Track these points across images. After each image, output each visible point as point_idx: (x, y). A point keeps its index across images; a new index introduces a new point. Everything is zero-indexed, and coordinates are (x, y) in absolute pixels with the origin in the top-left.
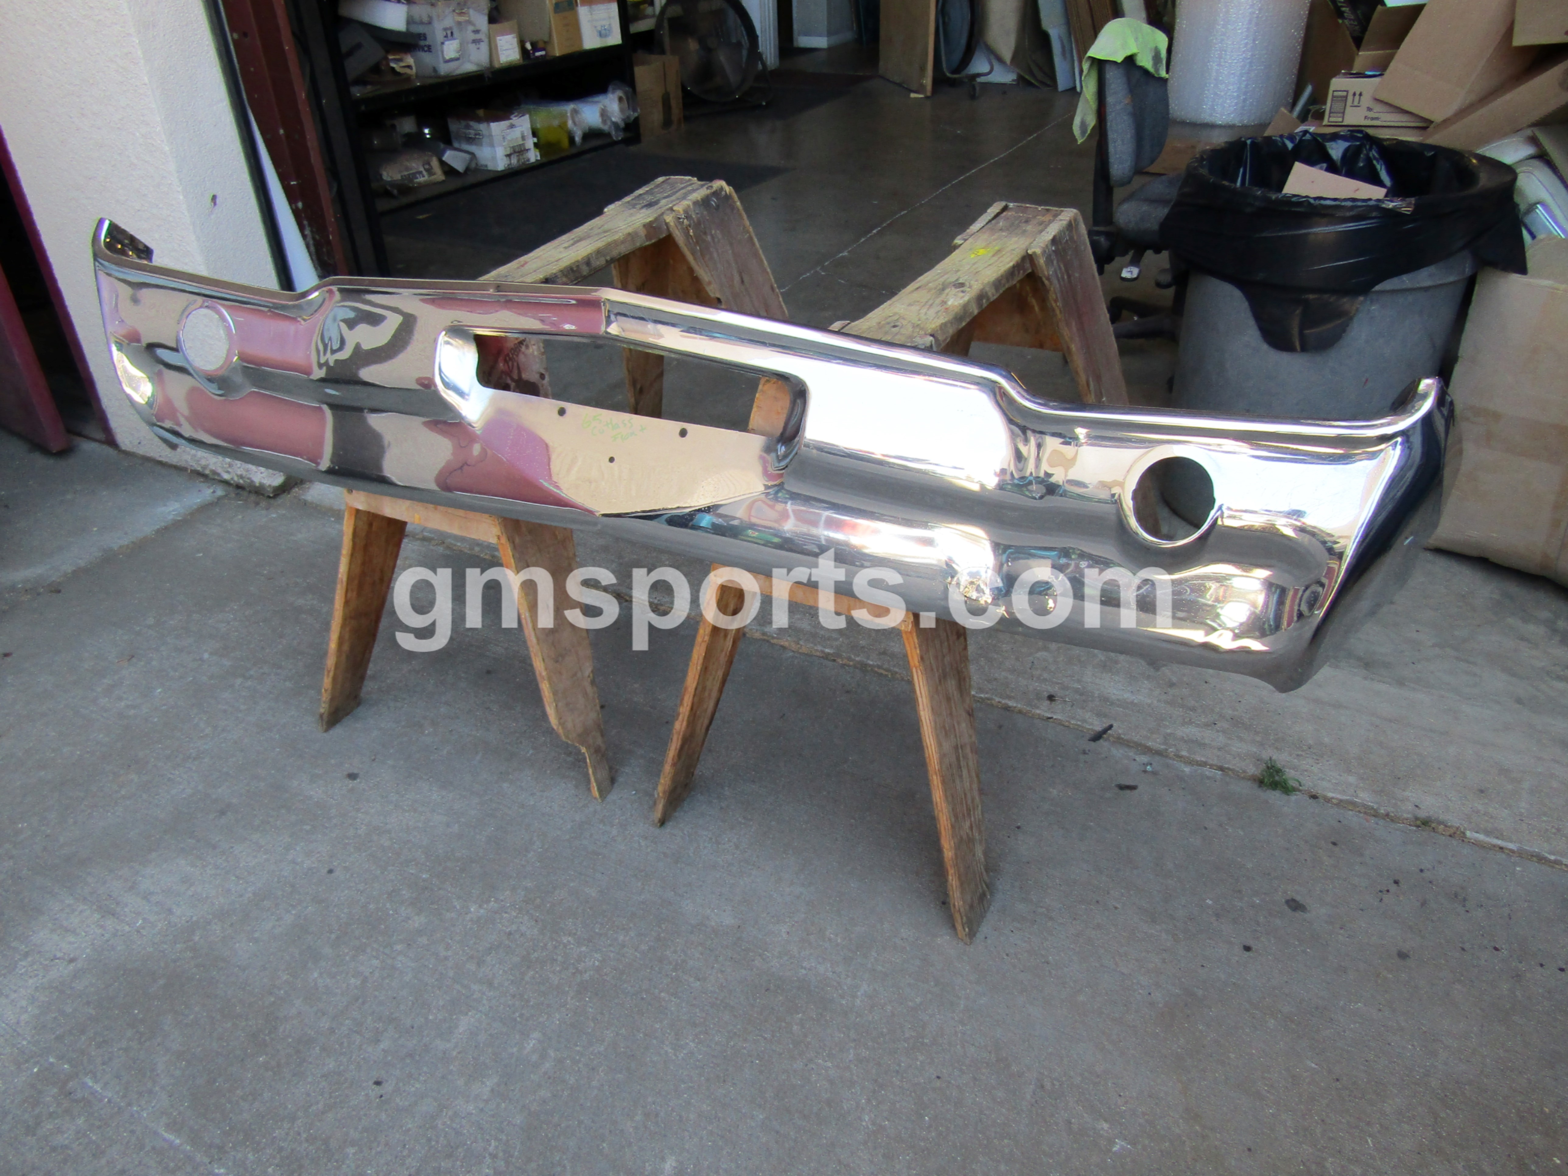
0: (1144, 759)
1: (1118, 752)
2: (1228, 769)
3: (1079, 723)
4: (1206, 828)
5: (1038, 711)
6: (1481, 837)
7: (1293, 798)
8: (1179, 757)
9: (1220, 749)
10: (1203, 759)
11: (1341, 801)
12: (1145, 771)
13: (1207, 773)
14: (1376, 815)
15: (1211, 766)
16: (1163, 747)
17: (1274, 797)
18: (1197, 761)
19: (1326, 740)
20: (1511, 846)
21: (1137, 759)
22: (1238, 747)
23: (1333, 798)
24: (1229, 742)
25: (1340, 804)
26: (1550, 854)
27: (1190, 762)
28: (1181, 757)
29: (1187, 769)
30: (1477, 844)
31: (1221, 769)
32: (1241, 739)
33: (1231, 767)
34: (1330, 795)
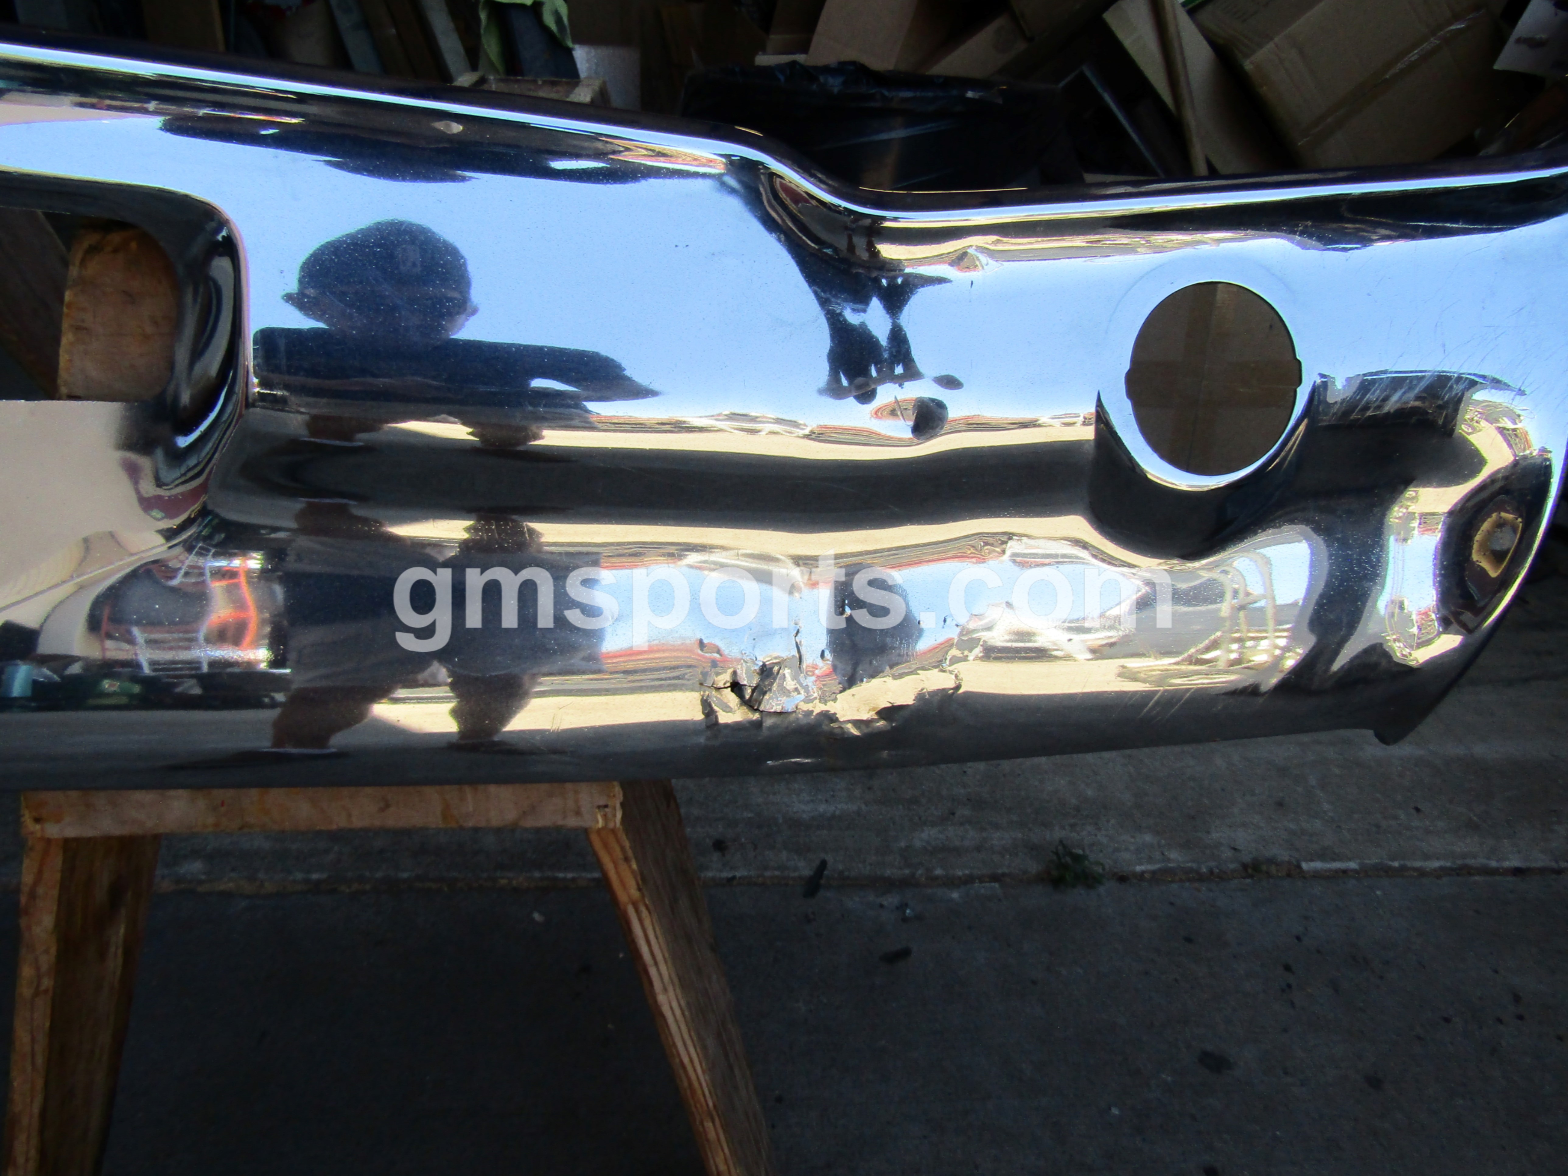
0: (891, 900)
1: (853, 902)
2: (1004, 875)
3: (777, 873)
4: (1034, 982)
5: (710, 874)
6: (1318, 865)
7: (1102, 890)
8: (934, 880)
9: (978, 849)
10: (967, 872)
11: (1154, 873)
12: (905, 920)
13: (982, 891)
14: (1201, 878)
15: (981, 879)
16: (907, 871)
17: (1077, 896)
18: (960, 878)
19: (1090, 793)
20: (1353, 865)
21: (885, 903)
22: (999, 838)
23: (1143, 872)
24: (984, 835)
25: (1156, 877)
26: (1393, 860)
27: (952, 882)
28: (937, 878)
29: (955, 895)
30: (1317, 875)
31: (995, 878)
32: (997, 827)
33: (1006, 871)
34: (1138, 868)
